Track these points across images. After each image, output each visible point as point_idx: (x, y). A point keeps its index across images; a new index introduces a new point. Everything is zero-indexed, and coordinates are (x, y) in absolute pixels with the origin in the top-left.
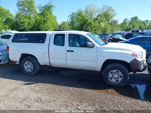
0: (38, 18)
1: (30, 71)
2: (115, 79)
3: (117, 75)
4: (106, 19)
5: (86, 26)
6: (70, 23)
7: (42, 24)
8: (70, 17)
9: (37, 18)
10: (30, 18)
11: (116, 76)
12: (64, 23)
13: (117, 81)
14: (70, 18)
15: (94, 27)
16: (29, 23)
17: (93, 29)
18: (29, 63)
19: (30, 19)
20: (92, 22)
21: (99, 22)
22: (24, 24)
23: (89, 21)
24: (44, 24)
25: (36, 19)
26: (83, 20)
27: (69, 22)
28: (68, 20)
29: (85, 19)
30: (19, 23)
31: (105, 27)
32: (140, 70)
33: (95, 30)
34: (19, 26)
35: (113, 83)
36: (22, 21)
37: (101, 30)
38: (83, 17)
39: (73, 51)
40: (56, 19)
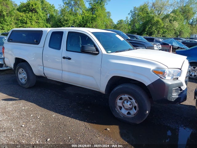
0: (86, 15)
1: (24, 81)
2: (127, 109)
3: (129, 103)
4: (184, 17)
5: (150, 27)
6: (130, 22)
7: (89, 23)
8: (131, 13)
9: (84, 14)
10: (76, 14)
11: (127, 105)
12: (121, 22)
13: (129, 113)
14: (131, 15)
15: (162, 28)
16: (74, 21)
17: (161, 30)
18: (23, 70)
19: (76, 16)
20: (160, 20)
21: (170, 20)
22: (68, 22)
23: (156, 19)
24: (92, 23)
25: (83, 16)
26: (146, 17)
27: (129, 20)
28: (127, 18)
29: (149, 16)
30: (62, 20)
31: (181, 28)
32: (168, 100)
33: (164, 33)
34: (62, 24)
35: (123, 116)
36: (66, 18)
37: (174, 32)
38: (148, 13)
39: (70, 59)
40: (109, 16)
